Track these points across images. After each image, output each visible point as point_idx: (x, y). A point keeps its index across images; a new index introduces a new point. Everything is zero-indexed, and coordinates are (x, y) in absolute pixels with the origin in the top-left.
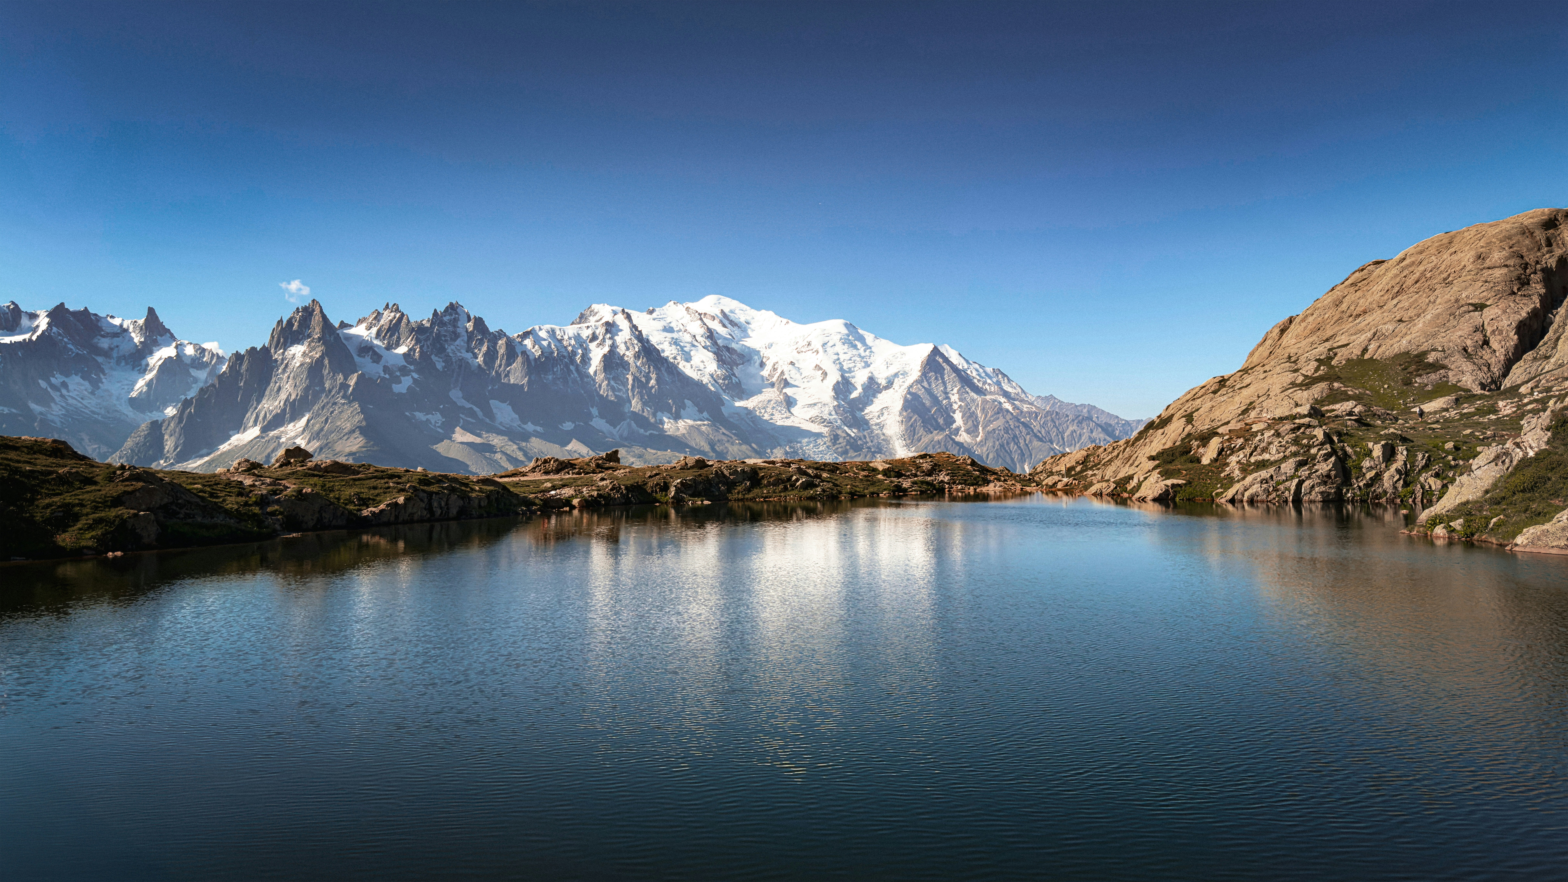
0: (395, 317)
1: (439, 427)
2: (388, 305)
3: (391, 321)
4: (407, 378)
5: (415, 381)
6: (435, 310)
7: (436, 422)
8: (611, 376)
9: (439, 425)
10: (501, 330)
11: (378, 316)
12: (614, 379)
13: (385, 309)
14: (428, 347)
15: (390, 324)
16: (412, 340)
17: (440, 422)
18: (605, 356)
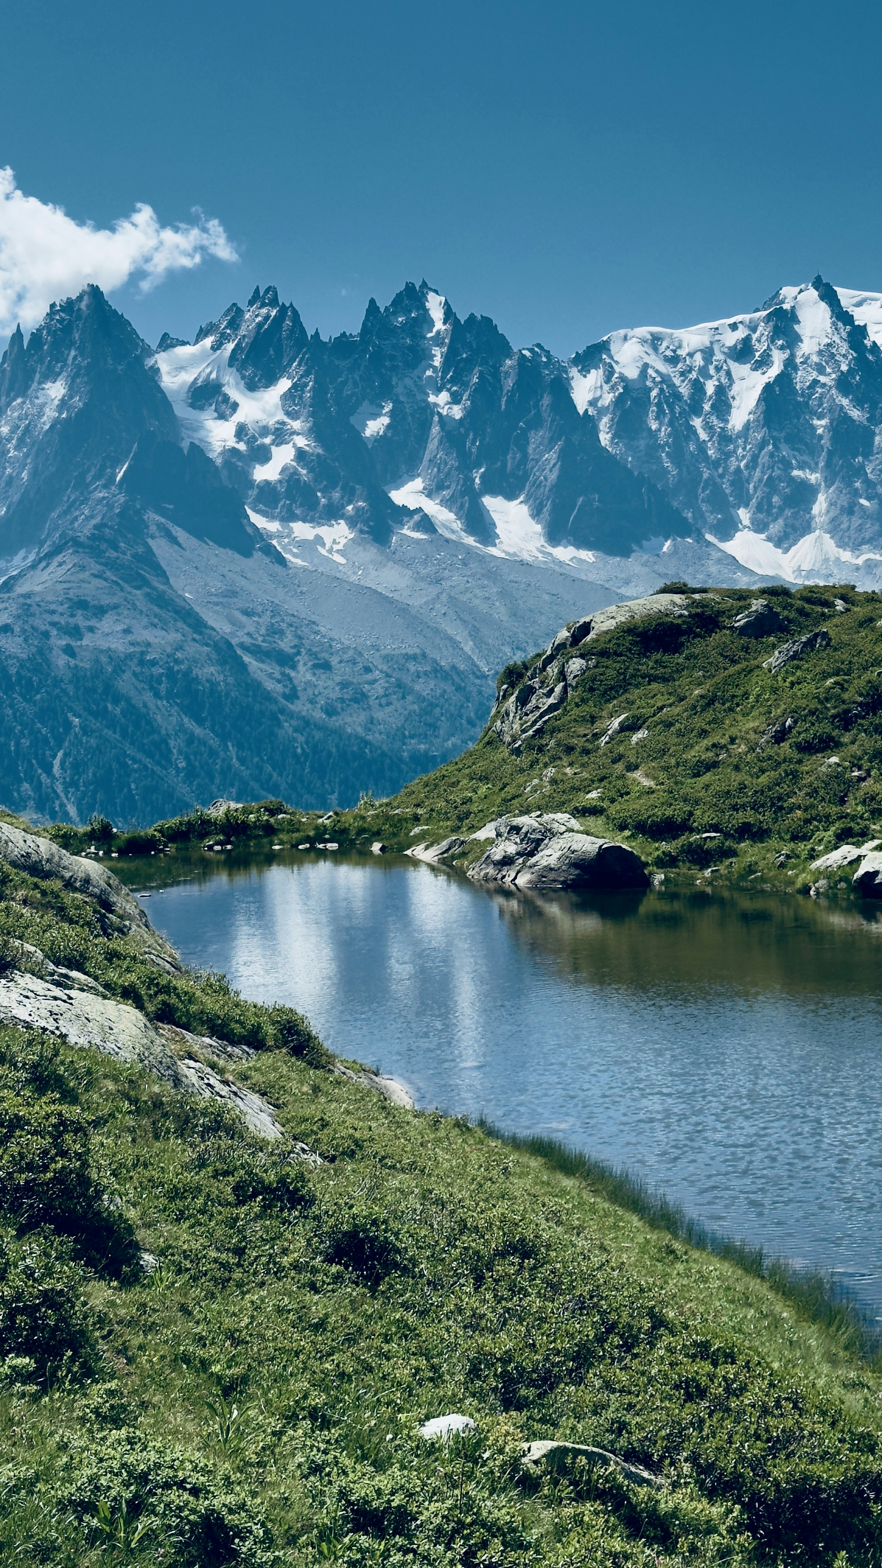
0: (267, 317)
1: (338, 551)
2: (257, 290)
3: (260, 325)
4: (284, 447)
5: (301, 455)
6: (372, 302)
7: (334, 542)
8: (783, 435)
9: (340, 547)
10: (539, 345)
11: (235, 316)
12: (787, 440)
13: (251, 303)
14: (355, 384)
15: (258, 333)
16: (299, 365)
17: (343, 541)
18: (768, 387)
